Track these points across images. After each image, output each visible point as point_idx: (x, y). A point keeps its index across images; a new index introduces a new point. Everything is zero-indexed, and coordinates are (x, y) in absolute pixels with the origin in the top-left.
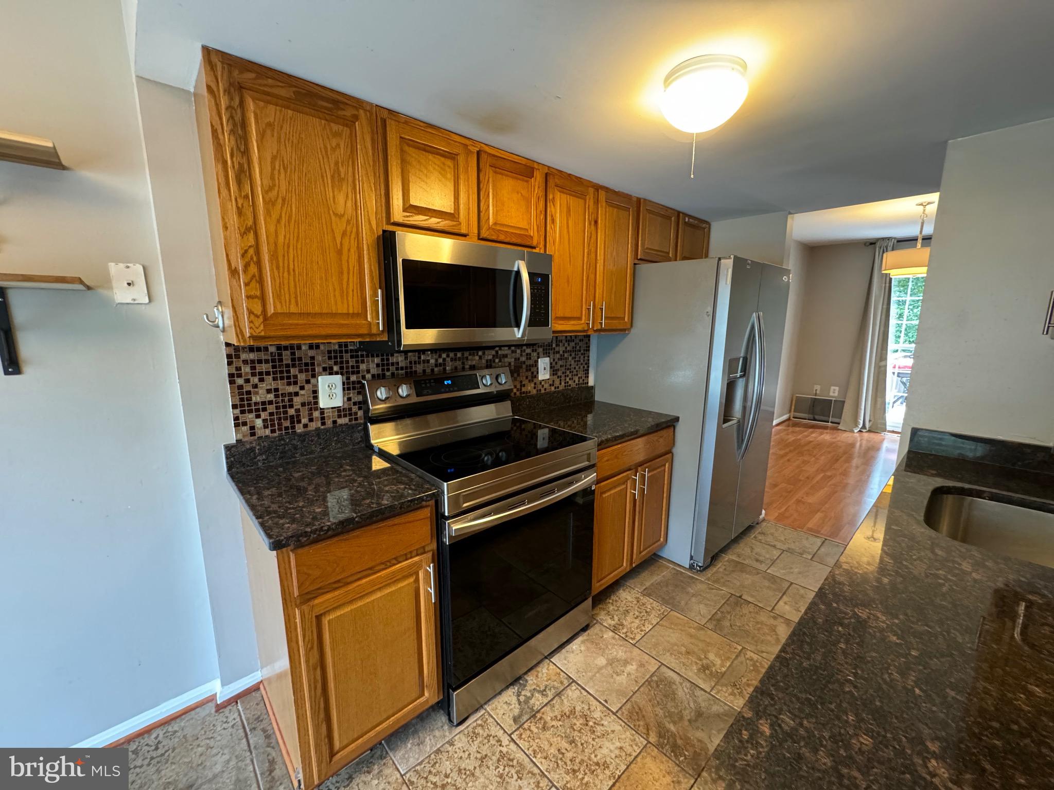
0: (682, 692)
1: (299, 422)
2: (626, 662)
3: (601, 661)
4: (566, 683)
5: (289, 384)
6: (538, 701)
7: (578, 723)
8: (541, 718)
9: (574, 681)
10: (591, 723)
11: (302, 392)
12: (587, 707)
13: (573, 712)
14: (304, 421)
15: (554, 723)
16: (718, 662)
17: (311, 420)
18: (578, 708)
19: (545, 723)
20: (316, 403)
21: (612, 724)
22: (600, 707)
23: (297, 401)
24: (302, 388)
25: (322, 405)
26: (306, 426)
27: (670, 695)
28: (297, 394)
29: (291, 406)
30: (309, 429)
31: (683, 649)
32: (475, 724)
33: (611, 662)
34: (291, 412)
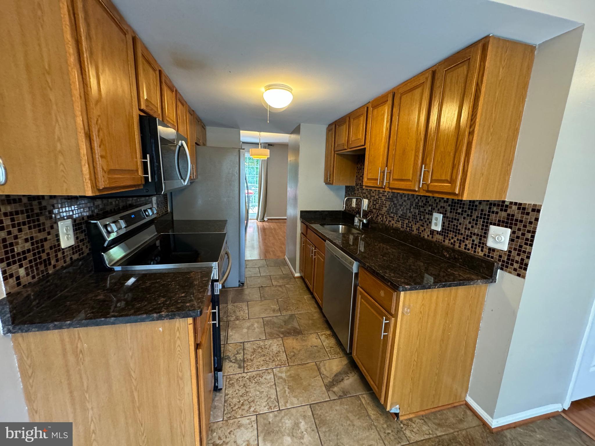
0: (275, 320)
1: (50, 264)
2: (253, 325)
3: (245, 330)
4: (242, 345)
5: (40, 231)
6: (240, 357)
7: (260, 350)
8: (247, 360)
9: (244, 342)
10: (263, 347)
11: (49, 237)
12: (257, 345)
13: (254, 349)
14: (53, 262)
15: (253, 357)
16: (275, 307)
17: (57, 261)
18: (255, 347)
19: (250, 359)
20: (59, 245)
21: (268, 343)
22: (260, 342)
23: (47, 245)
24: (49, 233)
25: (63, 246)
26: (54, 266)
27: (274, 323)
28: (46, 239)
29: (43, 251)
30: (57, 268)
31: (264, 310)
32: (227, 382)
33: (248, 328)
34: (44, 256)
